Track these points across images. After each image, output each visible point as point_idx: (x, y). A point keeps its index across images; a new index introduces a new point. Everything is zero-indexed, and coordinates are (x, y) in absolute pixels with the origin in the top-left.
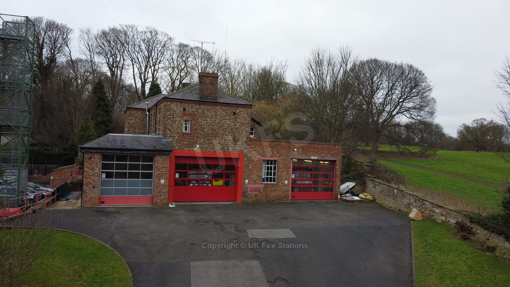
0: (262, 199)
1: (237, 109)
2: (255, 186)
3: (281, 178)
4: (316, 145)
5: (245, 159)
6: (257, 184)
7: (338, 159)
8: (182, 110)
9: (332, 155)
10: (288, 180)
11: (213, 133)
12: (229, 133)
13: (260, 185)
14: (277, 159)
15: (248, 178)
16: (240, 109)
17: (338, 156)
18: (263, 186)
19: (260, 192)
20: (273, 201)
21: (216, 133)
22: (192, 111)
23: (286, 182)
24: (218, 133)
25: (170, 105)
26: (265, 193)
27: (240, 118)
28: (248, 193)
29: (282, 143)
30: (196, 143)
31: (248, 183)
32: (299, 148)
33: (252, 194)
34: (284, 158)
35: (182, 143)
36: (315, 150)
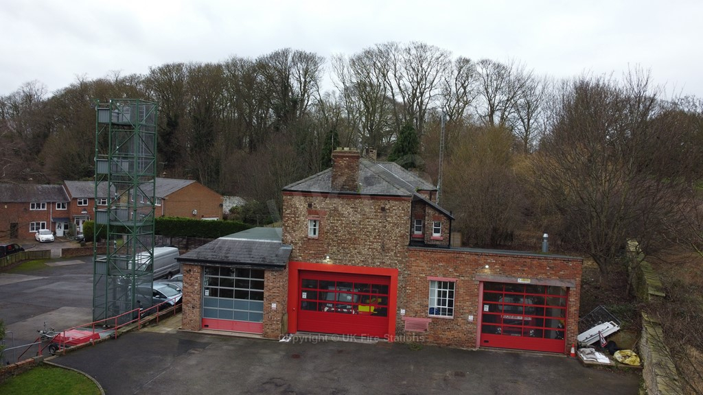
0: (428, 340)
1: (387, 202)
2: (417, 319)
3: (462, 311)
4: (529, 260)
5: (401, 278)
6: (420, 317)
7: (573, 284)
8: (306, 206)
9: (561, 278)
10: (474, 315)
11: (351, 239)
12: (374, 239)
13: (425, 320)
14: (454, 280)
15: (405, 307)
16: (393, 203)
17: (573, 281)
18: (430, 320)
19: (426, 330)
20: (447, 345)
21: (355, 239)
22: (321, 208)
23: (471, 318)
24: (358, 238)
25: (291, 199)
26: (432, 332)
27: (392, 217)
28: (405, 329)
29: (464, 255)
30: (326, 252)
31: (406, 315)
32: (495, 264)
33: (411, 332)
34: (466, 279)
35: (307, 252)
36: (525, 269)
